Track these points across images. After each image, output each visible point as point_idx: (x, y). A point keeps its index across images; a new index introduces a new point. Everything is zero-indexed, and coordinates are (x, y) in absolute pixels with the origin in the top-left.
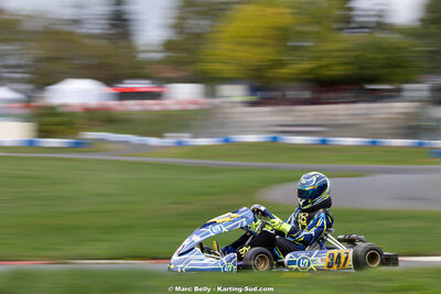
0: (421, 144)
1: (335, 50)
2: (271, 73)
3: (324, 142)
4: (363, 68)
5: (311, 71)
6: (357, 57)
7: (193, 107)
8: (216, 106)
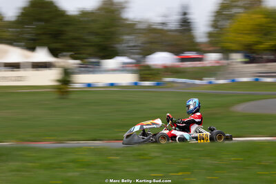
5: (274, 46)
7: (217, 65)
8: (228, 64)
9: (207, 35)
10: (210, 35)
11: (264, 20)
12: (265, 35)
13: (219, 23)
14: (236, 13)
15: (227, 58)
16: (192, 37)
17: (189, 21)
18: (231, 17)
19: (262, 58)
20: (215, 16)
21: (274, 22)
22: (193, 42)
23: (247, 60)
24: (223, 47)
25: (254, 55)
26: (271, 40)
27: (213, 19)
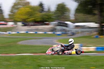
0: (54, 33)
1: (38, 16)
2: (26, 20)
3: (36, 33)
4: (44, 19)
5: (34, 20)
6: (42, 17)
7: (12, 26)
8: (17, 26)
9: (9, 15)
10: (10, 15)
11: (30, 10)
12: (30, 15)
13: (13, 11)
14: (20, 7)
15: (16, 24)
16: (3, 16)
17: (2, 10)
18: (17, 9)
19: (29, 24)
20: (12, 8)
21: (34, 11)
22: (3, 18)
23: (23, 25)
24: (14, 20)
25: (26, 23)
26: (32, 17)
27: (11, 9)
